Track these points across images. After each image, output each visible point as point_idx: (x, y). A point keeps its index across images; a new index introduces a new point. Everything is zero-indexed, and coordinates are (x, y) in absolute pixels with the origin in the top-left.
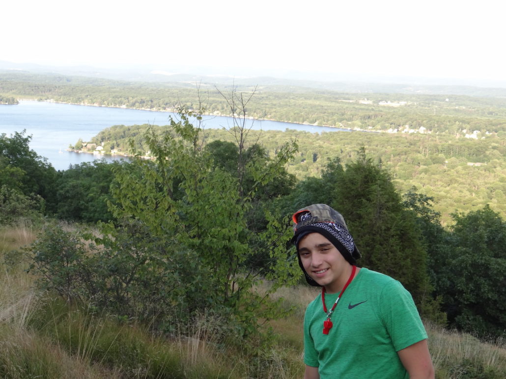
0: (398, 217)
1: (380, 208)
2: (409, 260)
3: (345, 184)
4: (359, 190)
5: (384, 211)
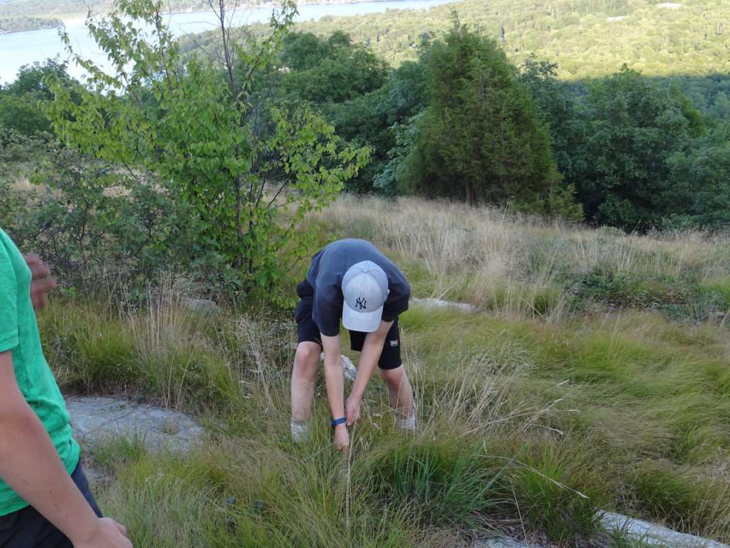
0: (509, 94)
1: (485, 86)
2: (528, 146)
3: (438, 62)
4: (456, 66)
5: (490, 89)
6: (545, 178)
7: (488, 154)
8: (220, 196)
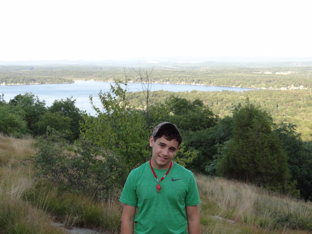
0: (269, 136)
1: (258, 132)
2: (276, 160)
4: (246, 122)
6: (283, 176)
7: (257, 162)
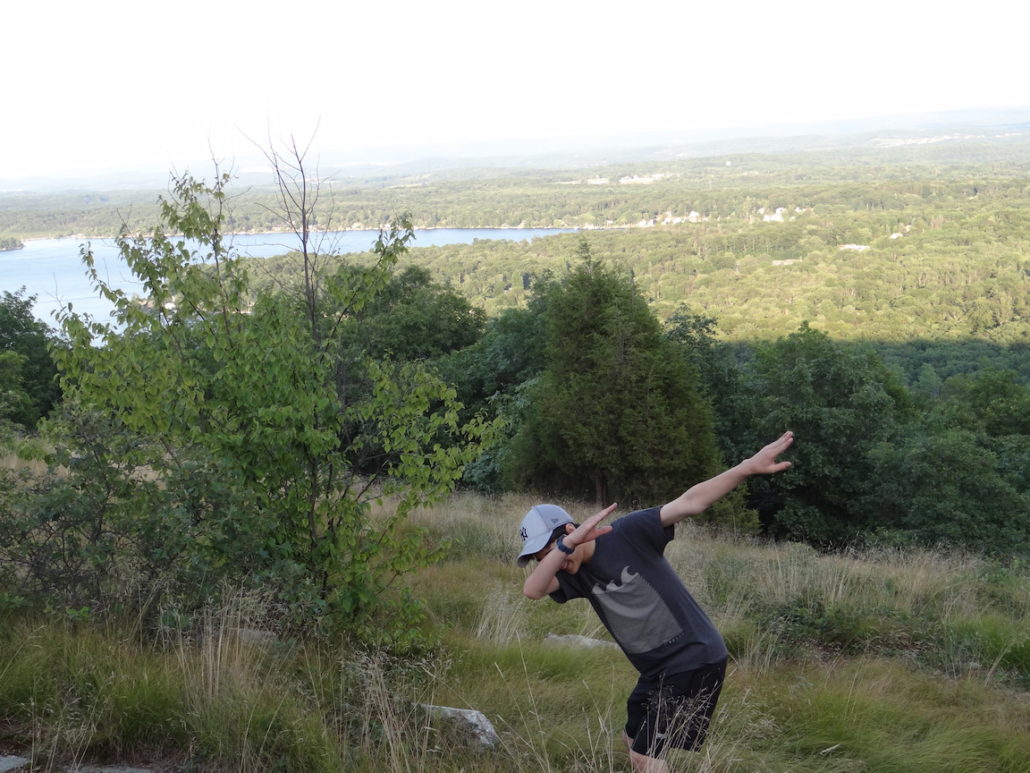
0: (658, 357)
1: (625, 345)
2: (683, 428)
3: (560, 311)
4: (586, 317)
5: (632, 349)
7: (629, 438)
8: (289, 483)
